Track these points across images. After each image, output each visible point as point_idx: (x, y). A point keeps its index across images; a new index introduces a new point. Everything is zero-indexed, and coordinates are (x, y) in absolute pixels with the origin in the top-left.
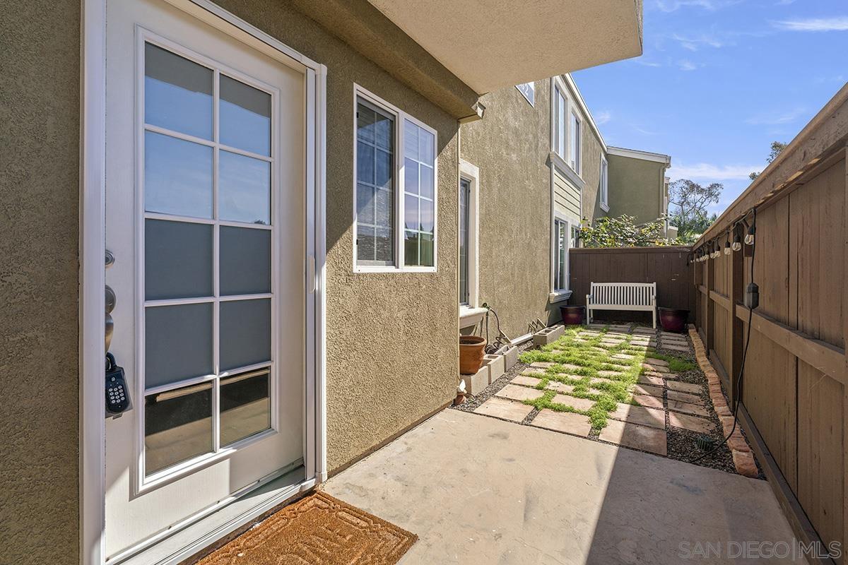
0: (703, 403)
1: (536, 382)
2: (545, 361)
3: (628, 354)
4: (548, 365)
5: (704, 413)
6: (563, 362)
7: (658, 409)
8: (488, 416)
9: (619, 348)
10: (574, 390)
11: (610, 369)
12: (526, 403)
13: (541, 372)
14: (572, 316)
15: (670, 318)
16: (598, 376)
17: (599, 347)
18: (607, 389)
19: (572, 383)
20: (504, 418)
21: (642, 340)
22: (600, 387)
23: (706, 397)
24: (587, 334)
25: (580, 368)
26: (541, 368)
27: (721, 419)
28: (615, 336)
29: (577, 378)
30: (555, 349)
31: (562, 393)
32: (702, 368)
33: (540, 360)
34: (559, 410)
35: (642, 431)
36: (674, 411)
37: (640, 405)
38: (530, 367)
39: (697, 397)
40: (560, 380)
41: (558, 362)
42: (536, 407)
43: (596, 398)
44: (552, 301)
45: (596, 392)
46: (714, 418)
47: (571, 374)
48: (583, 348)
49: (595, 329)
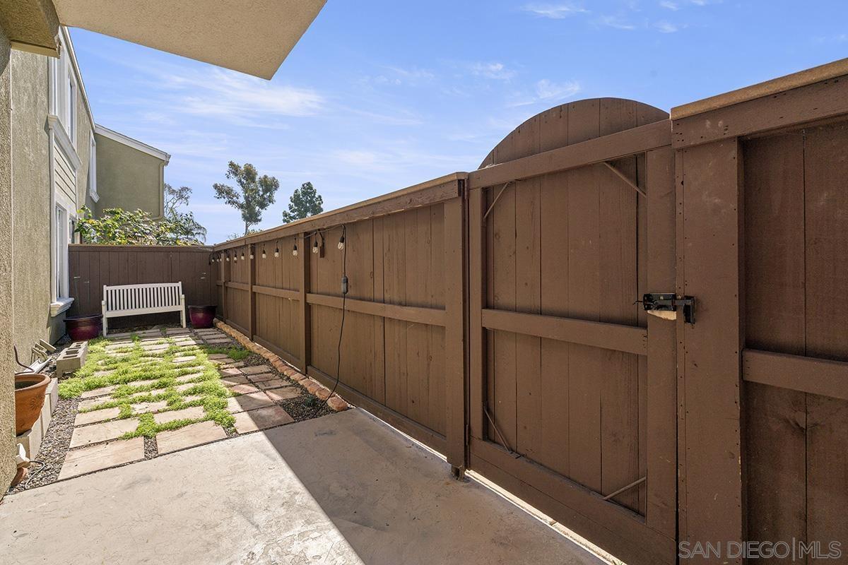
0: (277, 377)
1: (116, 412)
2: (99, 387)
3: (185, 355)
4: (109, 390)
5: (285, 383)
6: (126, 382)
7: (256, 392)
8: (89, 473)
9: (171, 353)
10: (170, 404)
11: (186, 373)
12: (128, 437)
13: (108, 400)
14: (85, 329)
15: (200, 315)
16: (180, 384)
17: (148, 356)
18: (202, 391)
19: (159, 398)
20: (118, 464)
21: (186, 340)
22: (194, 392)
23: (274, 370)
24: (120, 346)
25: (156, 382)
26: (101, 396)
27: (301, 383)
28: (156, 342)
29: (161, 392)
30: (97, 370)
31: (159, 412)
32: (257, 351)
33: (90, 388)
34: (177, 428)
35: (264, 412)
36: (268, 389)
37: (241, 395)
38: (83, 400)
39: (271, 374)
40: (143, 400)
41: (118, 383)
42: (146, 436)
43: (202, 403)
44: (55, 313)
45: (196, 398)
46: (295, 384)
47: (148, 390)
48: (133, 361)
49: (122, 339)
